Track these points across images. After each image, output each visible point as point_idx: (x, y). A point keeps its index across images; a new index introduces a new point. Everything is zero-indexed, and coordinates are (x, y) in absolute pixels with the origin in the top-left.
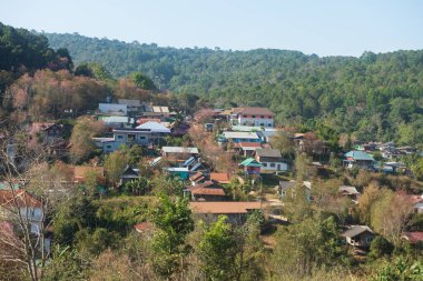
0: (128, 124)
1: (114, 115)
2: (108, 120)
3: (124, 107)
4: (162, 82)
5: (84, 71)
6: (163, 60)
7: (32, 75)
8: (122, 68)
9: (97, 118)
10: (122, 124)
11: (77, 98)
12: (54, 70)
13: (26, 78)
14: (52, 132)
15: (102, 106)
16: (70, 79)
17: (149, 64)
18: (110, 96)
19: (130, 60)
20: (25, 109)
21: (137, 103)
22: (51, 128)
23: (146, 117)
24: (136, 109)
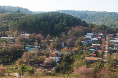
15: (88, 34)
22: (74, 39)
23: (96, 36)
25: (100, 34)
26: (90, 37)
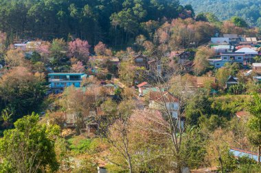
0: (230, 50)
1: (221, 45)
2: (217, 48)
3: (227, 39)
4: (252, 21)
5: (202, 18)
6: (252, 7)
7: (170, 23)
8: (225, 15)
9: (210, 47)
10: (226, 50)
11: (198, 35)
12: (183, 18)
13: (166, 24)
14: (182, 56)
15: (213, 39)
16: (193, 23)
17: (242, 11)
18: (217, 32)
19: (230, 9)
20: (167, 43)
21: (235, 36)
22: (182, 54)
23: (241, 45)
24: (235, 40)
25: (248, 39)
26: (228, 47)
